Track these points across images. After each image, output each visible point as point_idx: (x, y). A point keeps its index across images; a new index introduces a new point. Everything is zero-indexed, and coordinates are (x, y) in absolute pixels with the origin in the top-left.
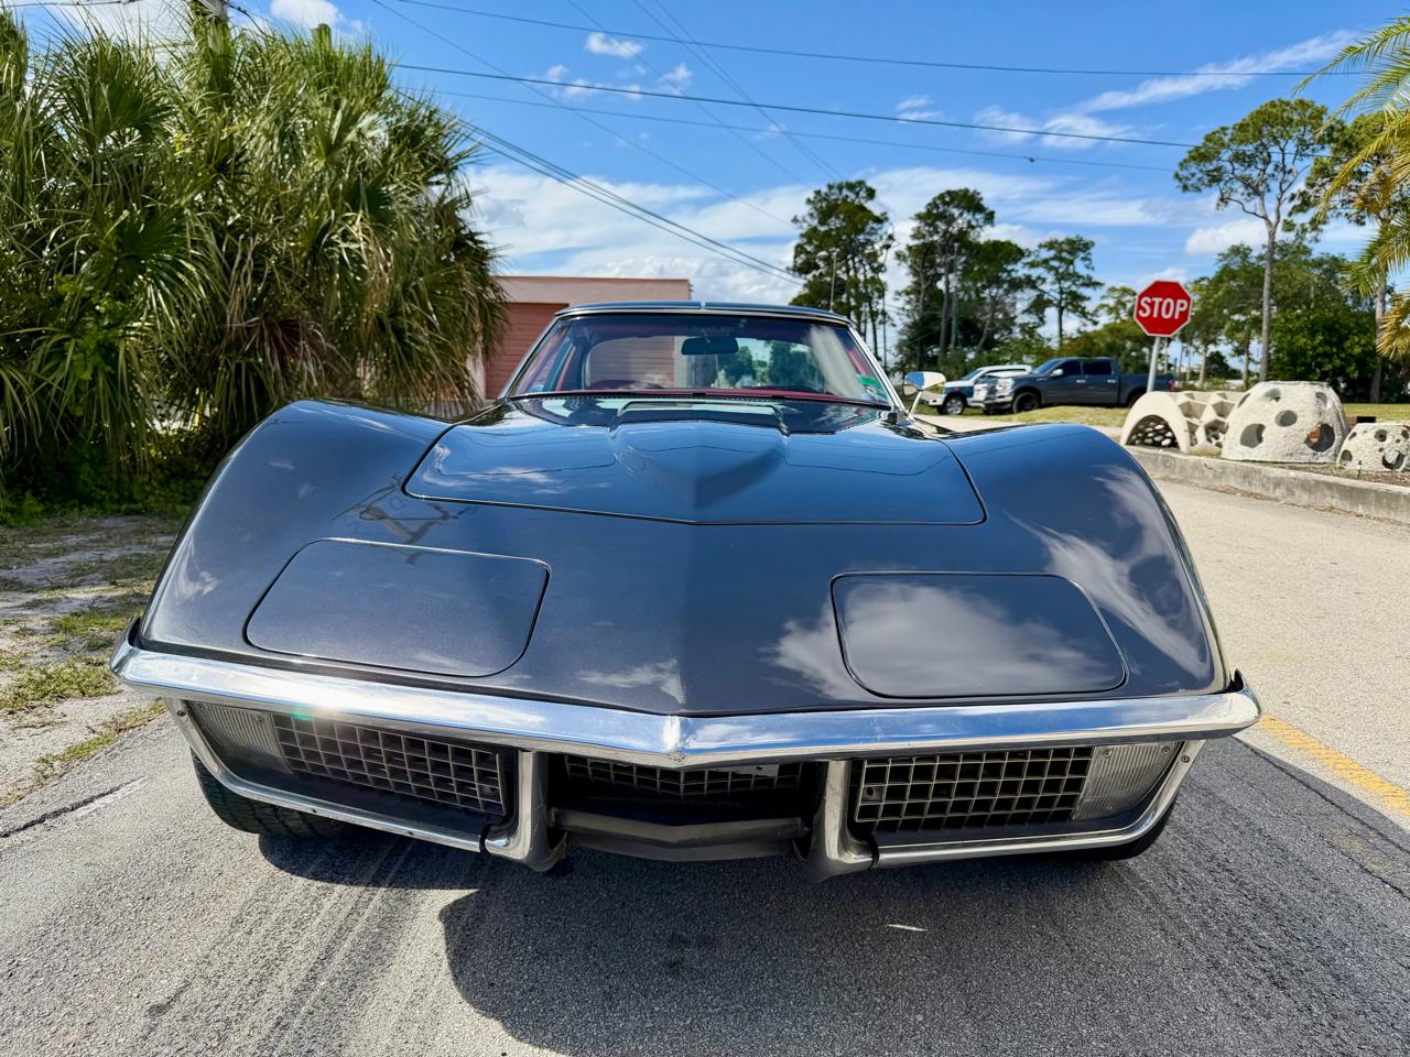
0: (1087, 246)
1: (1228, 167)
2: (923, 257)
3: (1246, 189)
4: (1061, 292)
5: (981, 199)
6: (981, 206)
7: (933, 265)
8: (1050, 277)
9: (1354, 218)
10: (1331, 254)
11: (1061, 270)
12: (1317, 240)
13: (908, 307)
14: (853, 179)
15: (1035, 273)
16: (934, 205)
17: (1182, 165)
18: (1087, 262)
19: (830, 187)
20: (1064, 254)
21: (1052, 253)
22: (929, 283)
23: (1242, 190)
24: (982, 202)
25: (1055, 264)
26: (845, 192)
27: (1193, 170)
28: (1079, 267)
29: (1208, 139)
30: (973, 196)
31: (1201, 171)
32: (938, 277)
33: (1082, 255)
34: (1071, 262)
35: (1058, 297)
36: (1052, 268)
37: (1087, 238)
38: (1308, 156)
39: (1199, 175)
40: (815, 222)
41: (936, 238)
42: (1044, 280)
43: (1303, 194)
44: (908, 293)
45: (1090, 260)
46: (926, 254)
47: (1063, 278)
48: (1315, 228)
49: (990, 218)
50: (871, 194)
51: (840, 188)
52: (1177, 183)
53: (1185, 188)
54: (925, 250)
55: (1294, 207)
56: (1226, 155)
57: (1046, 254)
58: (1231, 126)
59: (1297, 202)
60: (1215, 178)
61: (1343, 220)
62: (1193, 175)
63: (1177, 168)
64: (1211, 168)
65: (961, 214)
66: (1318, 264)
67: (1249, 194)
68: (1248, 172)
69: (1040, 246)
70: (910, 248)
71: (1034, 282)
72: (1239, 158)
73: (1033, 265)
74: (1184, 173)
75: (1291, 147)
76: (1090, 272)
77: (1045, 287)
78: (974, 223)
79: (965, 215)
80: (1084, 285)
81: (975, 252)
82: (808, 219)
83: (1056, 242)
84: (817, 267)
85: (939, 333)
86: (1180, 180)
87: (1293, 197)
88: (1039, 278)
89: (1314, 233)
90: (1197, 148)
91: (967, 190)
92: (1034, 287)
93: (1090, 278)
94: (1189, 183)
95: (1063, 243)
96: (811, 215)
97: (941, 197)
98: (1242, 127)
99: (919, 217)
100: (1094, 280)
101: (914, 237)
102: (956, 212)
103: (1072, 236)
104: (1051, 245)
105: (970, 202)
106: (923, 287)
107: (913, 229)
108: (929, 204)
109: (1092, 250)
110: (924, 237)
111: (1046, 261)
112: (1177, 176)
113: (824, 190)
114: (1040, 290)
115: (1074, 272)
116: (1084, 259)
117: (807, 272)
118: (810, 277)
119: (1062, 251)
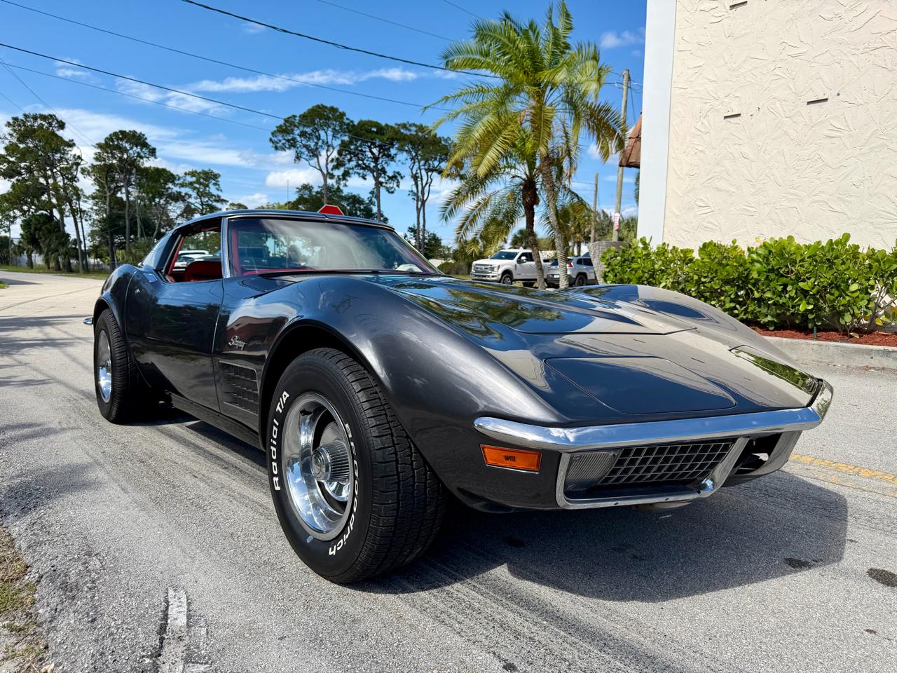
0: (216, 177)
1: (299, 139)
2: (104, 173)
3: (309, 152)
4: (202, 204)
5: (146, 139)
6: (147, 144)
7: (113, 180)
8: (194, 194)
9: (361, 175)
10: (353, 194)
11: (201, 190)
12: (346, 185)
13: (95, 208)
14: (46, 112)
15: (184, 191)
16: (110, 138)
17: (273, 134)
18: (217, 187)
19: (26, 116)
20: (202, 180)
21: (194, 179)
22: (112, 192)
23: (306, 153)
24: (147, 141)
25: (197, 186)
26: (39, 121)
27: (280, 138)
28: (213, 189)
29: (286, 120)
30: (139, 136)
31: (284, 139)
32: (118, 189)
33: (213, 182)
34: (207, 186)
35: (201, 207)
36: (195, 188)
37: (216, 171)
38: (338, 138)
39: (284, 141)
40: (15, 141)
41: (114, 161)
42: (190, 196)
43: (337, 159)
44: (93, 198)
45: (219, 185)
46: (108, 172)
47: (202, 195)
48: (344, 179)
49: (153, 152)
50: (62, 125)
51: (35, 118)
52: (271, 144)
53: (276, 148)
54: (107, 169)
55: (334, 166)
56: (297, 132)
57: (190, 179)
58: (298, 115)
59: (335, 163)
60: (292, 144)
61: (357, 175)
62: (280, 141)
63: (271, 136)
64: (290, 138)
65: (131, 148)
66: (347, 198)
67: (310, 156)
68: (309, 143)
69: (186, 174)
70: (93, 166)
71: (184, 197)
72: (303, 134)
73: (182, 185)
74: (274, 139)
75: (330, 133)
76: (220, 193)
77: (192, 200)
78: (142, 154)
79: (135, 148)
80: (217, 201)
81: (145, 174)
82: (8, 137)
83: (196, 172)
84: (20, 174)
85: (125, 227)
86: (273, 143)
87: (332, 161)
88: (186, 194)
89: (344, 182)
90: (281, 126)
91: (135, 132)
92: (184, 200)
93: (219, 197)
94: (278, 145)
95: (200, 173)
96: (11, 135)
97: (115, 134)
98: (304, 117)
99: (99, 146)
100: (222, 198)
101: (97, 159)
102: (128, 146)
103: (206, 169)
104: (193, 174)
105: (138, 140)
106: (108, 194)
107: (96, 154)
108: (107, 138)
109: (219, 179)
110: (104, 160)
111: (191, 184)
112: (271, 140)
113: (21, 117)
114: (188, 202)
115: (210, 193)
116: (214, 184)
117: (11, 177)
118: (14, 180)
119: (200, 178)
